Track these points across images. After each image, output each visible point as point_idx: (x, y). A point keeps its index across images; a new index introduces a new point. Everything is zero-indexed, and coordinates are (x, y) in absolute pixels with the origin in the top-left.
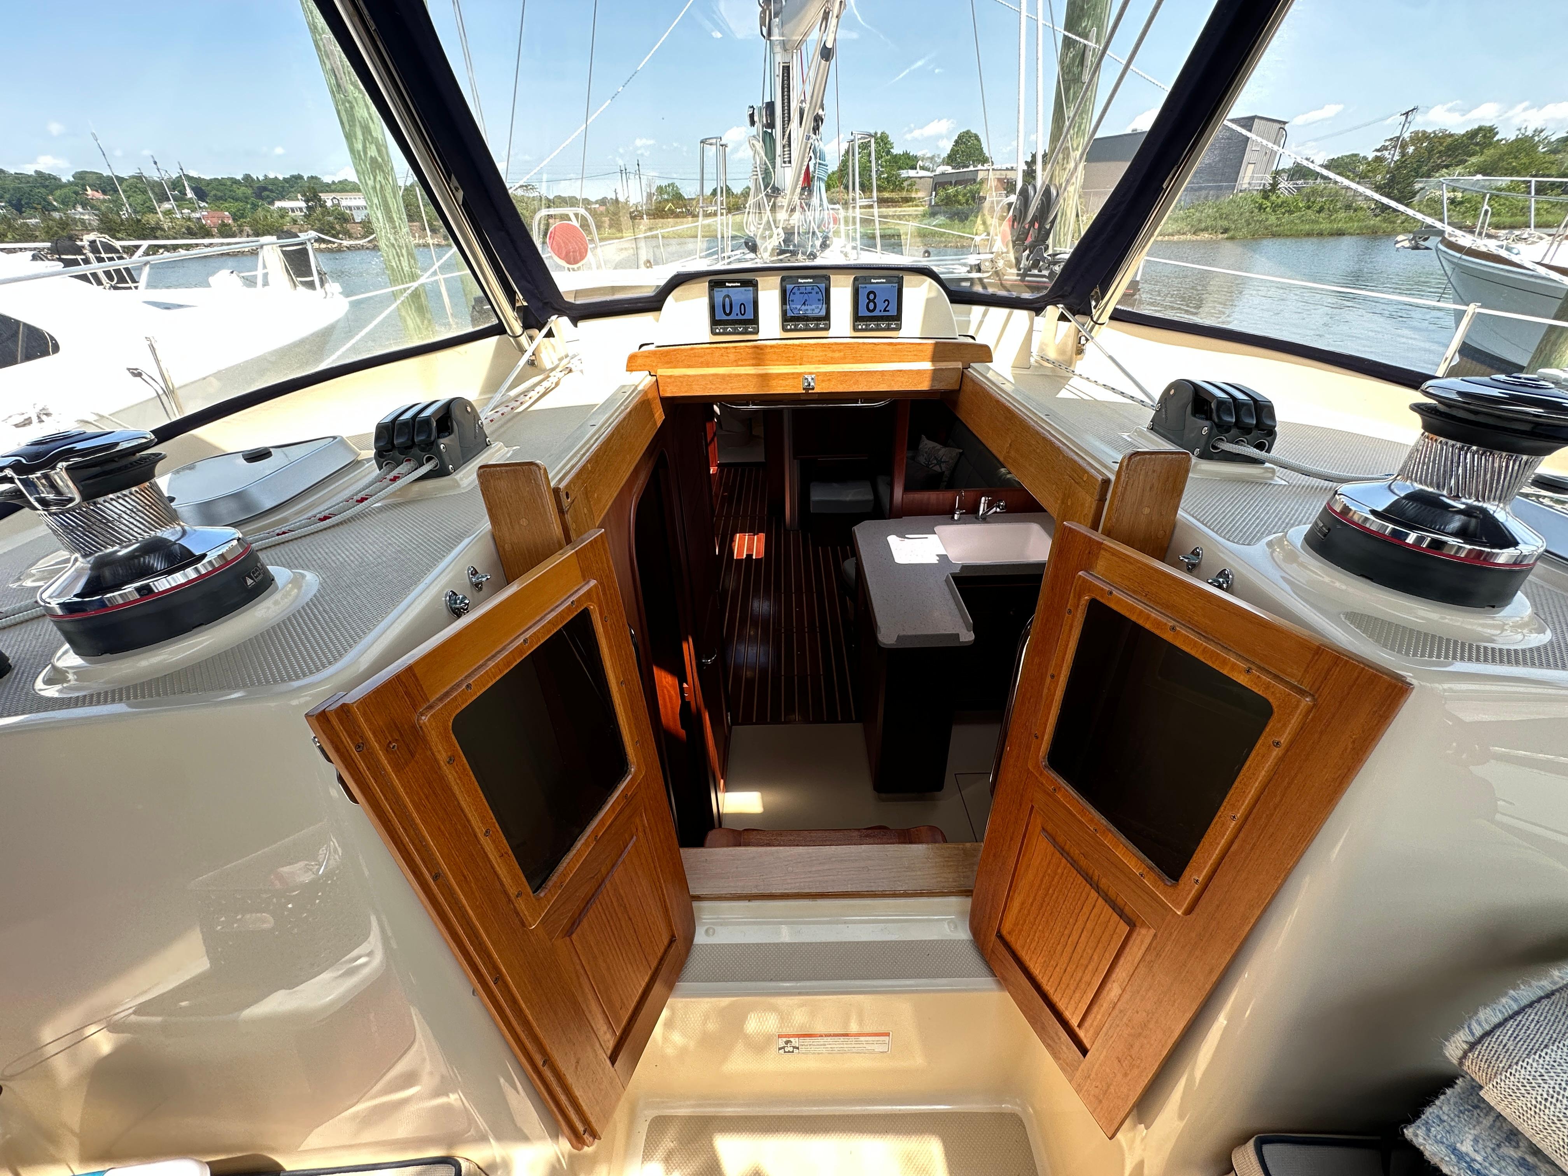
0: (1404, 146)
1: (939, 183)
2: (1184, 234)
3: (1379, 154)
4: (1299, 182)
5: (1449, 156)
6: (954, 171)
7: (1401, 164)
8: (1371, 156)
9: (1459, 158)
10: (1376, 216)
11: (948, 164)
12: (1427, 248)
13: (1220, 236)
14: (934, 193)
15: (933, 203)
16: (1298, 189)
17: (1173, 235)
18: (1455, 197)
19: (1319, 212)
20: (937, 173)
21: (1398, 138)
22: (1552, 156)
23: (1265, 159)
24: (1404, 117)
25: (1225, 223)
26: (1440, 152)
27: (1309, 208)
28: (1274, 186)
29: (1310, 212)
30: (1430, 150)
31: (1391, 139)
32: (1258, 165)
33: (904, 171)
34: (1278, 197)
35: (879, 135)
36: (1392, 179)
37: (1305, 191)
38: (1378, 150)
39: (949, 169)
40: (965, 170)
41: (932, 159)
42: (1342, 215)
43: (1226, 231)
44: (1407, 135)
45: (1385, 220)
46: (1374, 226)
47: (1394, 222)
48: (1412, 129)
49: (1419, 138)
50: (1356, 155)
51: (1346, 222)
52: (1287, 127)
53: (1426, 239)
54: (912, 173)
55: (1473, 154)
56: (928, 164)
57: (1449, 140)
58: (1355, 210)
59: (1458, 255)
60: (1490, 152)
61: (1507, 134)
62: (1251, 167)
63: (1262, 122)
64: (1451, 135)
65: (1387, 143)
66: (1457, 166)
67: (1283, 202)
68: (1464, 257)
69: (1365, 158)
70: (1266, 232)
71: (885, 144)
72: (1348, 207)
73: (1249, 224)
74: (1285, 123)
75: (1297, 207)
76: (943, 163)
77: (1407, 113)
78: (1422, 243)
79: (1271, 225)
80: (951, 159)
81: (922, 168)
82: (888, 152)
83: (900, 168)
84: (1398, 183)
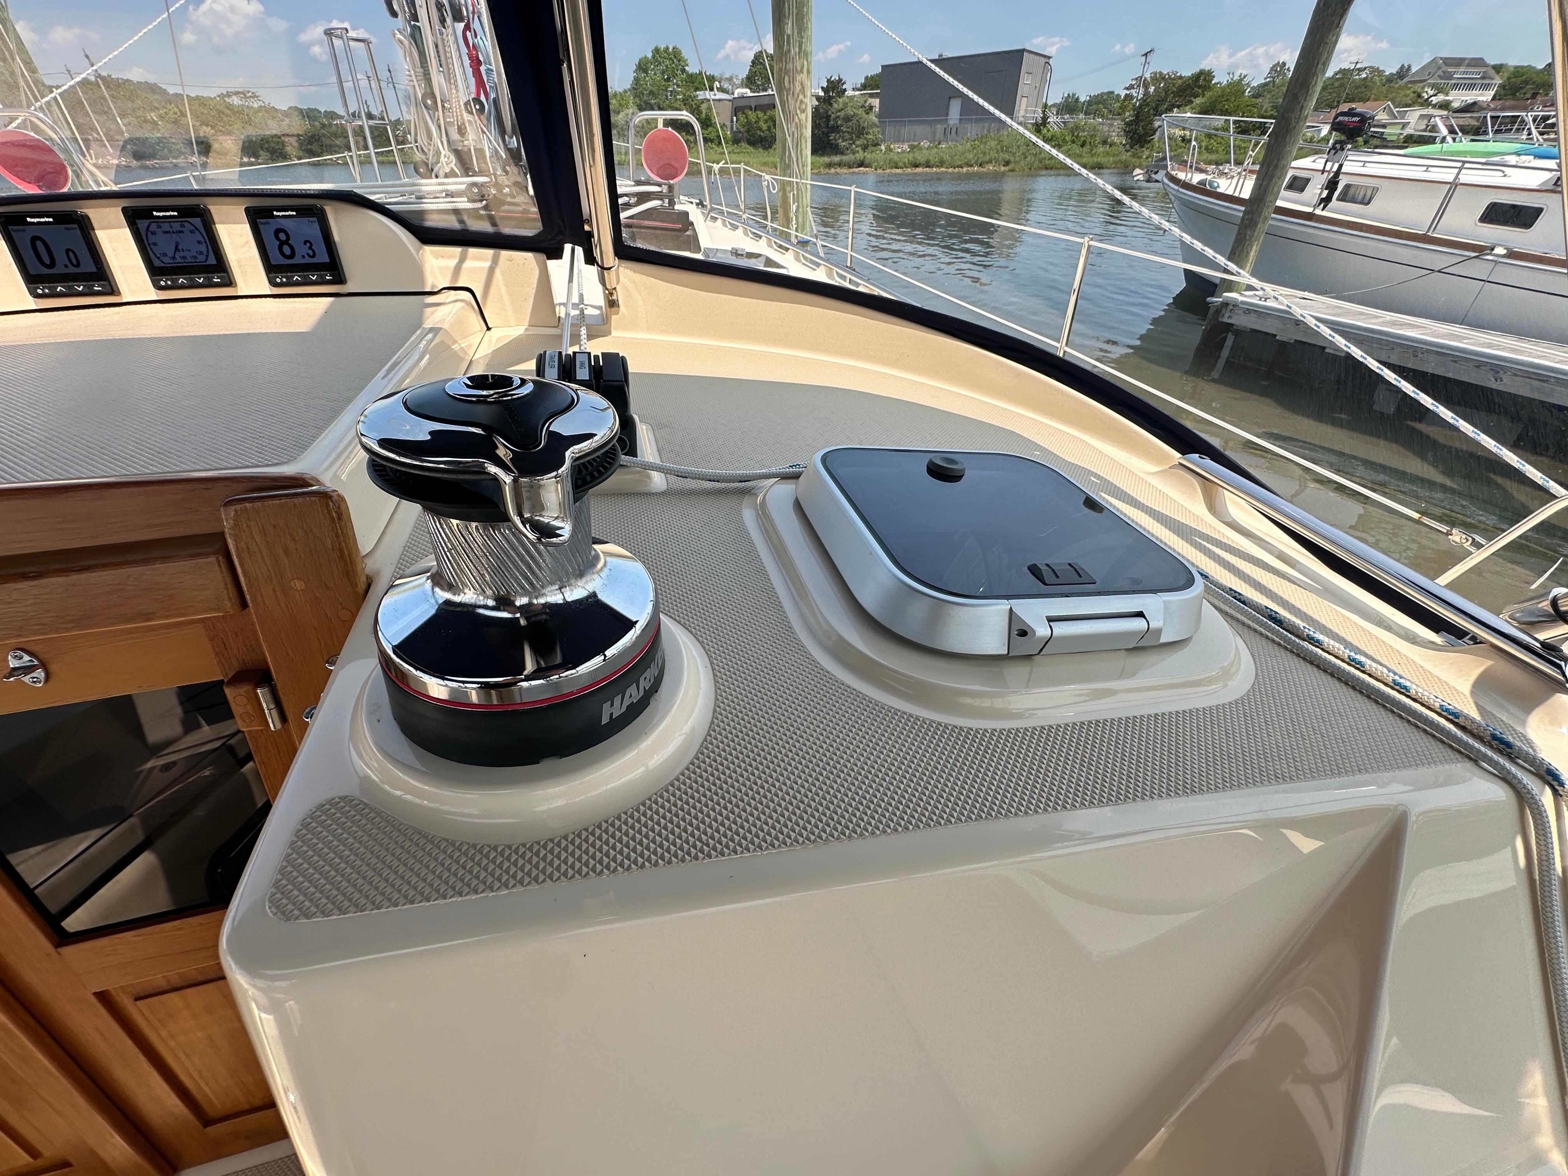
0: (1146, 87)
1: (739, 108)
2: (971, 166)
3: (1128, 92)
4: (1066, 117)
5: (1181, 96)
6: (752, 94)
7: (1144, 102)
8: (1123, 93)
9: (1188, 98)
10: (1127, 151)
11: (747, 86)
12: (1157, 181)
13: (1003, 169)
14: (735, 118)
15: (735, 129)
16: (1064, 123)
17: (962, 167)
18: (1185, 135)
19: (1083, 146)
20: (736, 96)
21: (1141, 77)
22: (1254, 99)
23: (1036, 92)
24: (1144, 58)
25: (1006, 156)
26: (1173, 93)
27: (1073, 142)
28: (1045, 118)
29: (1074, 145)
30: (1166, 90)
31: (1136, 79)
32: (1030, 98)
33: (701, 93)
34: (1049, 131)
35: (671, 50)
36: (1137, 116)
37: (1070, 125)
38: (1127, 89)
39: (747, 92)
40: (765, 93)
41: (730, 79)
42: (1101, 149)
43: (1007, 163)
44: (1148, 75)
45: (1134, 156)
46: (1125, 160)
47: (1141, 157)
48: (1151, 70)
49: (1158, 78)
50: (1112, 93)
51: (1104, 157)
52: (1051, 61)
53: (1156, 173)
54: (708, 95)
55: (1196, 96)
56: (726, 86)
57: (1180, 81)
58: (1111, 146)
59: (1176, 188)
60: (1208, 94)
61: (1221, 78)
62: (1025, 100)
63: (1032, 55)
64: (1181, 77)
65: (1134, 82)
66: (1186, 105)
67: (1052, 136)
68: (1181, 190)
69: (1118, 96)
70: (1040, 165)
71: (679, 61)
72: (1105, 142)
73: (1026, 157)
74: (1049, 58)
75: (1064, 141)
76: (742, 85)
77: (1146, 54)
78: (1153, 176)
79: (1044, 158)
80: (750, 82)
81: (721, 90)
82: (683, 71)
83: (697, 89)
84: (1142, 120)
